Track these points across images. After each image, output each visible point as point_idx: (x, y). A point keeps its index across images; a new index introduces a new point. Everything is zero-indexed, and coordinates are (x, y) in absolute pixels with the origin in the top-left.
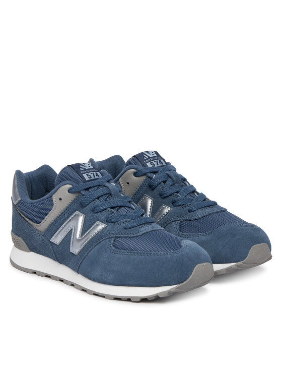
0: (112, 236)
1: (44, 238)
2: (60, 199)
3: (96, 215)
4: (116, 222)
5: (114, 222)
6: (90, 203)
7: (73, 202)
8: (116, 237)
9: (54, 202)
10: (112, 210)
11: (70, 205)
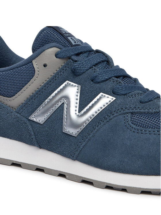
0: (127, 111)
1: (19, 115)
2: (45, 66)
3: (98, 85)
4: (126, 94)
5: (124, 95)
6: (87, 70)
7: (62, 69)
8: (132, 113)
9: (36, 69)
10: (118, 79)
11: (57, 74)
